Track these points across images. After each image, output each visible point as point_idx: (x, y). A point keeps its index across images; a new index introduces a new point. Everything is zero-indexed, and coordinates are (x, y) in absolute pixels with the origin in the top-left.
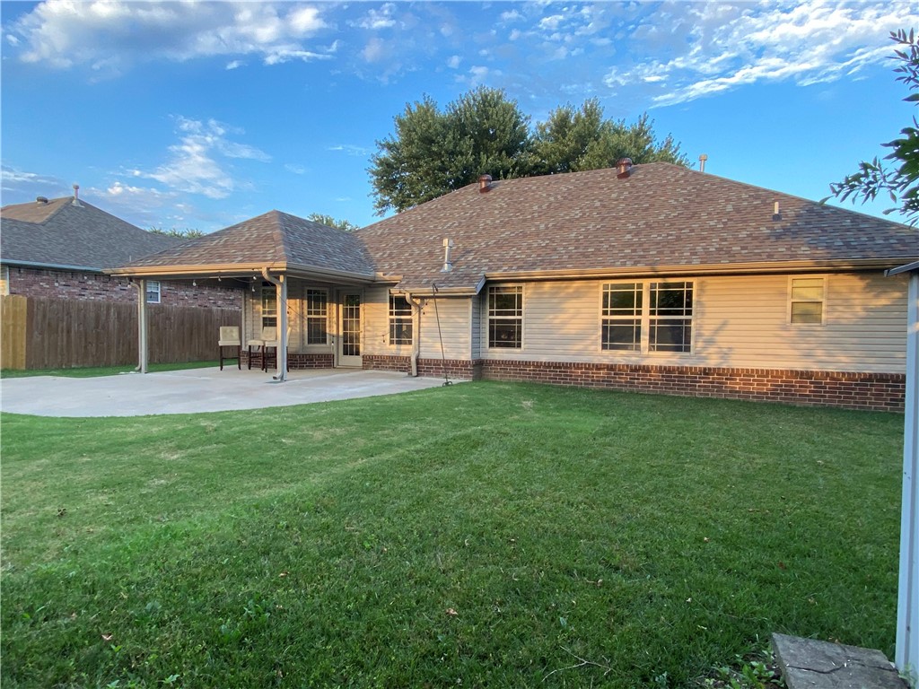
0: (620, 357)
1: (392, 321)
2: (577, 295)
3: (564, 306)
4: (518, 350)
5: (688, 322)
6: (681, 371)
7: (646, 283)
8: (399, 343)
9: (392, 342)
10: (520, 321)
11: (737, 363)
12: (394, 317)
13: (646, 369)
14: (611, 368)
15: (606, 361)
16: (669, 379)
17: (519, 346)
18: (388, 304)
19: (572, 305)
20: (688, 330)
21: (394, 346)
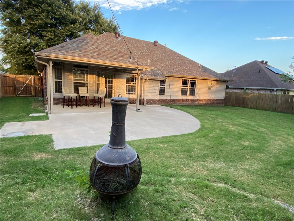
0: (184, 97)
1: (127, 86)
2: (177, 81)
3: (175, 84)
4: (164, 96)
5: (195, 89)
6: (194, 100)
7: (190, 80)
8: (129, 94)
9: (126, 94)
10: (164, 88)
11: (201, 98)
12: (128, 85)
13: (188, 100)
14: (183, 100)
15: (181, 98)
16: (192, 102)
17: (164, 95)
18: (126, 80)
19: (176, 84)
20: (195, 91)
21: (128, 95)
